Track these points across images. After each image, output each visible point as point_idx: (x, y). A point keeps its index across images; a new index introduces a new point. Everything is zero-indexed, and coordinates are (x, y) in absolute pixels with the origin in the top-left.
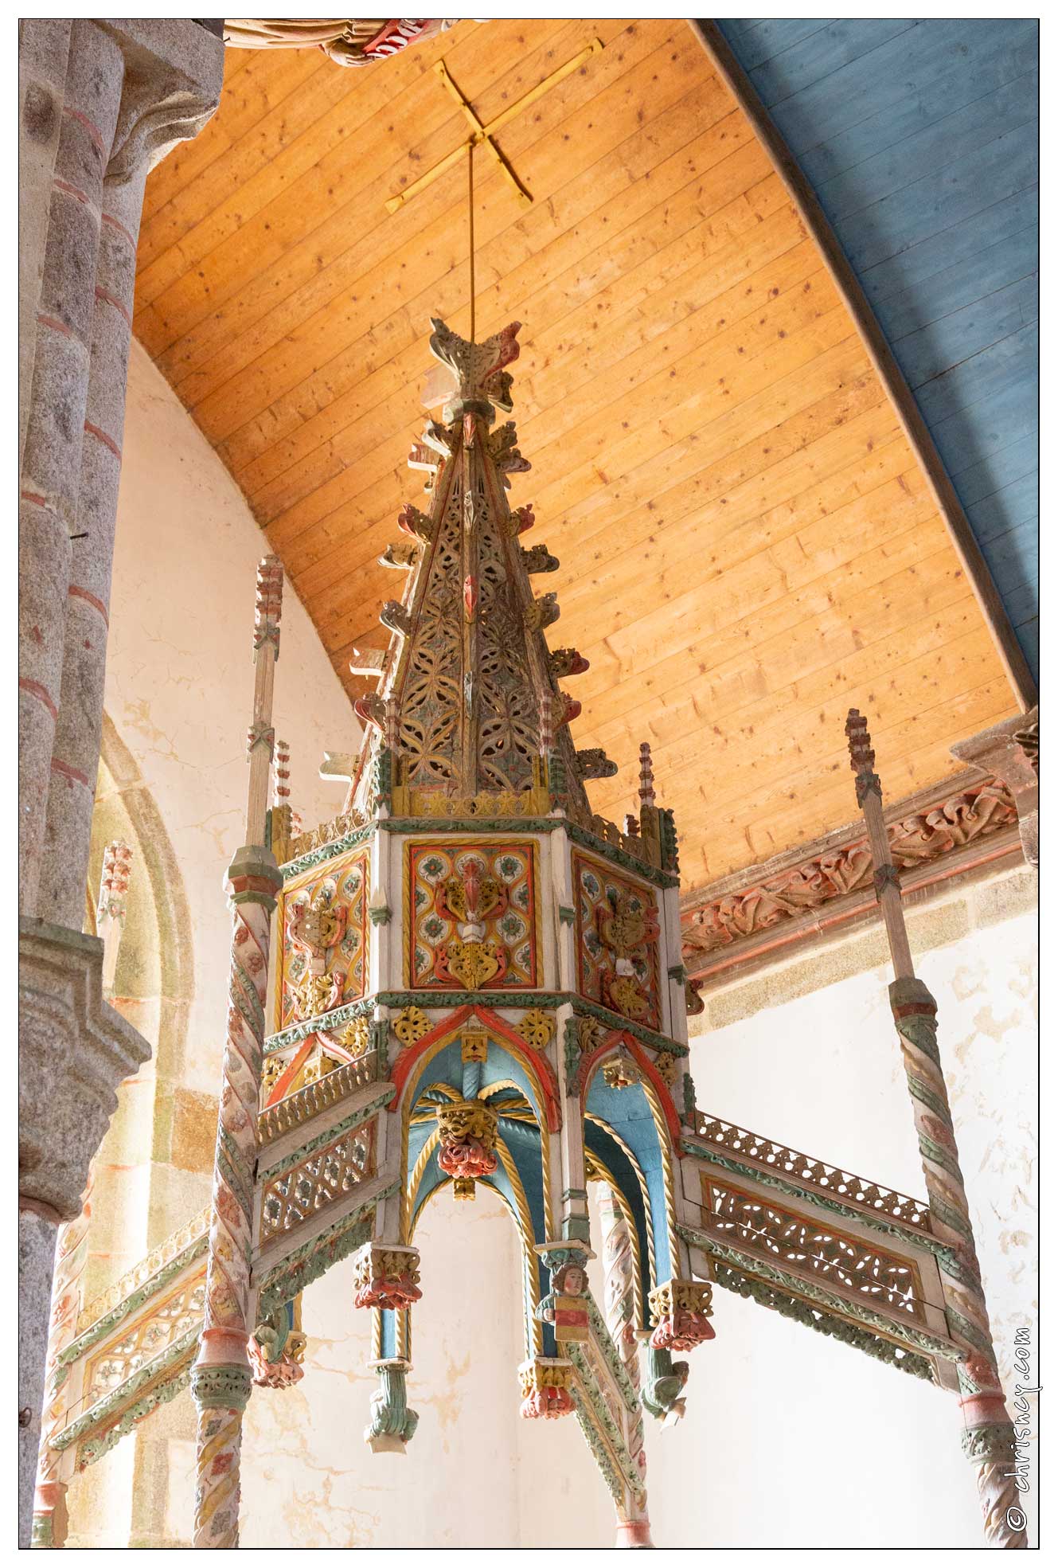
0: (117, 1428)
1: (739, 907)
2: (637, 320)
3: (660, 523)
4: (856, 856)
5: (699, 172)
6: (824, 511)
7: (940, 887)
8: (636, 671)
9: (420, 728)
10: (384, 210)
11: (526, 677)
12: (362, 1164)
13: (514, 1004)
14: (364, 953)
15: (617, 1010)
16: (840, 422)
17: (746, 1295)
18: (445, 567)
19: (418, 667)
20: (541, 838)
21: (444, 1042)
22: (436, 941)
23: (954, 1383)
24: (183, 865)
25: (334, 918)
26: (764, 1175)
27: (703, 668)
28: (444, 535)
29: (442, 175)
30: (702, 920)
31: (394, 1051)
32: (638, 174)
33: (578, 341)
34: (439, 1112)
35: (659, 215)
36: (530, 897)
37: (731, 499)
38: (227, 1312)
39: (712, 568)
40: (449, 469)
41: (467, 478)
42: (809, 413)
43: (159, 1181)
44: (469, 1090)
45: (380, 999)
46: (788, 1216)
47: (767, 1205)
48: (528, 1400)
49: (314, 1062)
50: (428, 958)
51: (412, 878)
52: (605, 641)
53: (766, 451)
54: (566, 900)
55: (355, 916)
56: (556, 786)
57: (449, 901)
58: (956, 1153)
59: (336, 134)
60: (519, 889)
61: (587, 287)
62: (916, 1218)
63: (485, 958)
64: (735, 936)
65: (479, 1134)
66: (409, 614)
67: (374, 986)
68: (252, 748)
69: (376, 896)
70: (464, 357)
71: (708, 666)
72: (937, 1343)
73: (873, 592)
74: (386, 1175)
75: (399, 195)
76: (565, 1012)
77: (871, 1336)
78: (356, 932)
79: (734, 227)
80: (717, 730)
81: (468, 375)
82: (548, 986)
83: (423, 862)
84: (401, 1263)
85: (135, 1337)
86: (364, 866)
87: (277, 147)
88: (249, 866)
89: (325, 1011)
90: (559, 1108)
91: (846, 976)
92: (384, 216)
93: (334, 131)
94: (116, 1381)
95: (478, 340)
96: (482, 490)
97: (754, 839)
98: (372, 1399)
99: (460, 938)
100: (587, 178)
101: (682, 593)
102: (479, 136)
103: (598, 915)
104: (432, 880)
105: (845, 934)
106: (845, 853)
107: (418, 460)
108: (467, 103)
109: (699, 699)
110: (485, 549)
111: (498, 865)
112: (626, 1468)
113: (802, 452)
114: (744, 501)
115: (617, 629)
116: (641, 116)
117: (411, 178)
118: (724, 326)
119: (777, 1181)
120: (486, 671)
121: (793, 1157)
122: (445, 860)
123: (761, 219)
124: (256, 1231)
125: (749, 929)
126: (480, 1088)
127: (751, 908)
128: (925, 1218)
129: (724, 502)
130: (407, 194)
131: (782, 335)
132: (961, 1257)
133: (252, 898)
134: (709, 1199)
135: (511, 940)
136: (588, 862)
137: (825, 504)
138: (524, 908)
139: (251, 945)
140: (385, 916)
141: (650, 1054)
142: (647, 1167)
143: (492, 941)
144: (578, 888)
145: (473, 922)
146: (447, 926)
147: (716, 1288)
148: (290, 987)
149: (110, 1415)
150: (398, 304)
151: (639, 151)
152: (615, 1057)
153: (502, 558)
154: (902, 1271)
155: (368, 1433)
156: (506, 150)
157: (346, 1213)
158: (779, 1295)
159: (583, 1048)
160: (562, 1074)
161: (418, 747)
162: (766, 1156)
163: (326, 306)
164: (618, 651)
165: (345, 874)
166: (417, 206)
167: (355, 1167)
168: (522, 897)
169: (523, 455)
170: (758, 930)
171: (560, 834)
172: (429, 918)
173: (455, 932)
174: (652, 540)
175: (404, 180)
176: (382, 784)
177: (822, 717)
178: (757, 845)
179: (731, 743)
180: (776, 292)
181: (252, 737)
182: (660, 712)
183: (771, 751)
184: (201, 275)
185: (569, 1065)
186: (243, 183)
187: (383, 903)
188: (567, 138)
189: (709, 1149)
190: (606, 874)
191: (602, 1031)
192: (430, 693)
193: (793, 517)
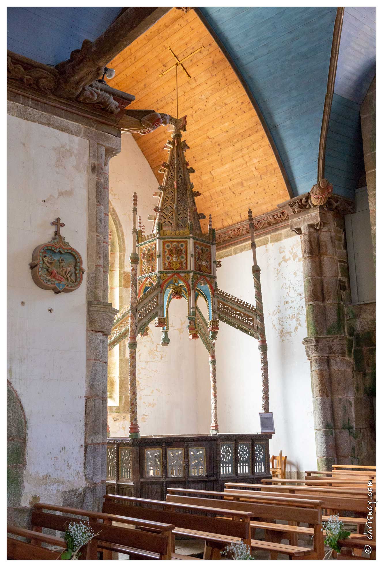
0: (116, 343)
1: (239, 231)
2: (214, 105)
3: (221, 148)
4: (261, 222)
5: (226, 75)
6: (254, 150)
7: (278, 229)
8: (217, 179)
9: (166, 213)
10: (158, 76)
11: (187, 201)
12: (155, 304)
13: (183, 272)
14: (156, 262)
15: (202, 272)
16: (257, 132)
17: (225, 322)
18: (171, 175)
19: (166, 199)
20: (188, 240)
21: (170, 280)
22: (169, 261)
23: (258, 338)
24: (122, 224)
25: (150, 255)
26: (228, 301)
27: (231, 180)
28: (171, 167)
29: (171, 70)
30: (231, 233)
31: (161, 282)
32: (213, 75)
33: (202, 108)
34: (171, 287)
35: (218, 84)
36: (186, 252)
37: (235, 145)
38: (133, 334)
39: (232, 159)
40: (172, 150)
41: (176, 153)
42: (251, 129)
43: (121, 291)
44: (176, 284)
45: (158, 272)
46: (232, 308)
47: (229, 306)
48: (190, 336)
49: (147, 282)
50: (167, 264)
51: (164, 248)
52: (210, 172)
53: (242, 136)
54: (193, 253)
55: (154, 255)
56: (191, 230)
57: (171, 252)
58: (261, 298)
59: (147, 60)
60: (184, 250)
61: (203, 97)
62: (254, 309)
63: (178, 264)
64: (238, 236)
65: (179, 292)
66: (164, 187)
67: (157, 270)
68: (133, 233)
69: (157, 253)
70: (175, 122)
71: (232, 179)
72: (255, 332)
73: (264, 168)
74: (160, 304)
75: (162, 74)
76: (192, 274)
77: (245, 330)
78: (154, 258)
79: (234, 88)
80: (234, 193)
81: (176, 127)
82: (189, 269)
83: (166, 245)
84: (163, 320)
85: (118, 327)
86: (155, 245)
87: (134, 62)
88: (133, 257)
89: (149, 273)
90: (190, 292)
91: (259, 246)
92: (158, 78)
93: (147, 59)
94: (115, 335)
95: (178, 118)
96: (179, 156)
97: (242, 216)
98: (162, 337)
99: (173, 260)
100: (202, 74)
101: (226, 164)
102: (178, 63)
103: (199, 254)
104: (168, 248)
105: (259, 237)
106: (259, 222)
107: (166, 148)
108: (175, 56)
109: (230, 186)
110: (179, 171)
111: (180, 245)
112: (211, 346)
113: (249, 137)
114: (238, 146)
115: (213, 170)
116: (213, 62)
117: (164, 70)
118: (233, 109)
119: (230, 302)
120: (179, 200)
121: (234, 297)
122: (170, 245)
123: (239, 87)
124: (137, 320)
125: (241, 235)
126: (178, 284)
127: (241, 231)
128: (255, 309)
129: (234, 146)
130: (164, 74)
131: (245, 112)
132: (260, 317)
133: (134, 263)
134: (219, 305)
135: (182, 260)
136: (197, 243)
137: (254, 149)
138: (185, 254)
139: (134, 272)
140: (159, 256)
141: (208, 279)
142: (209, 299)
143: (179, 261)
144: (195, 249)
145: (175, 257)
146: (171, 258)
147: (219, 321)
148: (143, 267)
149: (114, 341)
150: (163, 96)
151: (213, 70)
152: (202, 280)
153: (183, 173)
154: (251, 319)
155: (161, 343)
156: (185, 67)
157: (153, 313)
158: (230, 322)
159: (196, 280)
160: (191, 286)
161: (166, 218)
162: (229, 297)
163: (147, 95)
164: (213, 174)
165: (152, 246)
166: (166, 76)
167: (154, 304)
168: (184, 252)
169: (188, 146)
170: (243, 235)
171: (191, 239)
172: (168, 256)
173: (172, 259)
174: (219, 152)
175: (163, 71)
176: (158, 230)
177: (255, 193)
178: (242, 218)
179: (237, 196)
180: (243, 103)
181: (133, 231)
182: (222, 188)
183: (245, 198)
184: (119, 86)
185: (192, 284)
186: (127, 68)
187: (159, 254)
188: (198, 65)
189: (219, 296)
190: (200, 245)
191: (199, 276)
192: (168, 205)
193: (248, 150)
